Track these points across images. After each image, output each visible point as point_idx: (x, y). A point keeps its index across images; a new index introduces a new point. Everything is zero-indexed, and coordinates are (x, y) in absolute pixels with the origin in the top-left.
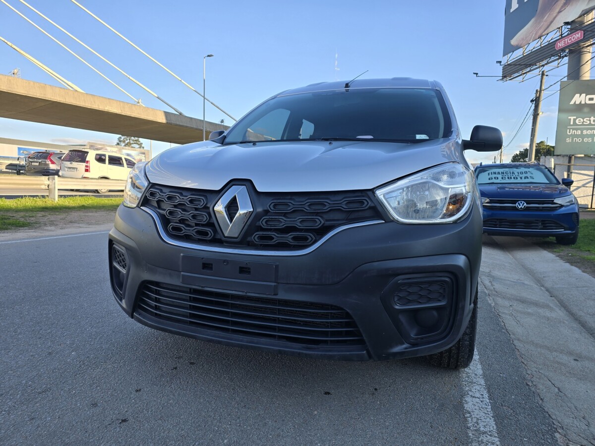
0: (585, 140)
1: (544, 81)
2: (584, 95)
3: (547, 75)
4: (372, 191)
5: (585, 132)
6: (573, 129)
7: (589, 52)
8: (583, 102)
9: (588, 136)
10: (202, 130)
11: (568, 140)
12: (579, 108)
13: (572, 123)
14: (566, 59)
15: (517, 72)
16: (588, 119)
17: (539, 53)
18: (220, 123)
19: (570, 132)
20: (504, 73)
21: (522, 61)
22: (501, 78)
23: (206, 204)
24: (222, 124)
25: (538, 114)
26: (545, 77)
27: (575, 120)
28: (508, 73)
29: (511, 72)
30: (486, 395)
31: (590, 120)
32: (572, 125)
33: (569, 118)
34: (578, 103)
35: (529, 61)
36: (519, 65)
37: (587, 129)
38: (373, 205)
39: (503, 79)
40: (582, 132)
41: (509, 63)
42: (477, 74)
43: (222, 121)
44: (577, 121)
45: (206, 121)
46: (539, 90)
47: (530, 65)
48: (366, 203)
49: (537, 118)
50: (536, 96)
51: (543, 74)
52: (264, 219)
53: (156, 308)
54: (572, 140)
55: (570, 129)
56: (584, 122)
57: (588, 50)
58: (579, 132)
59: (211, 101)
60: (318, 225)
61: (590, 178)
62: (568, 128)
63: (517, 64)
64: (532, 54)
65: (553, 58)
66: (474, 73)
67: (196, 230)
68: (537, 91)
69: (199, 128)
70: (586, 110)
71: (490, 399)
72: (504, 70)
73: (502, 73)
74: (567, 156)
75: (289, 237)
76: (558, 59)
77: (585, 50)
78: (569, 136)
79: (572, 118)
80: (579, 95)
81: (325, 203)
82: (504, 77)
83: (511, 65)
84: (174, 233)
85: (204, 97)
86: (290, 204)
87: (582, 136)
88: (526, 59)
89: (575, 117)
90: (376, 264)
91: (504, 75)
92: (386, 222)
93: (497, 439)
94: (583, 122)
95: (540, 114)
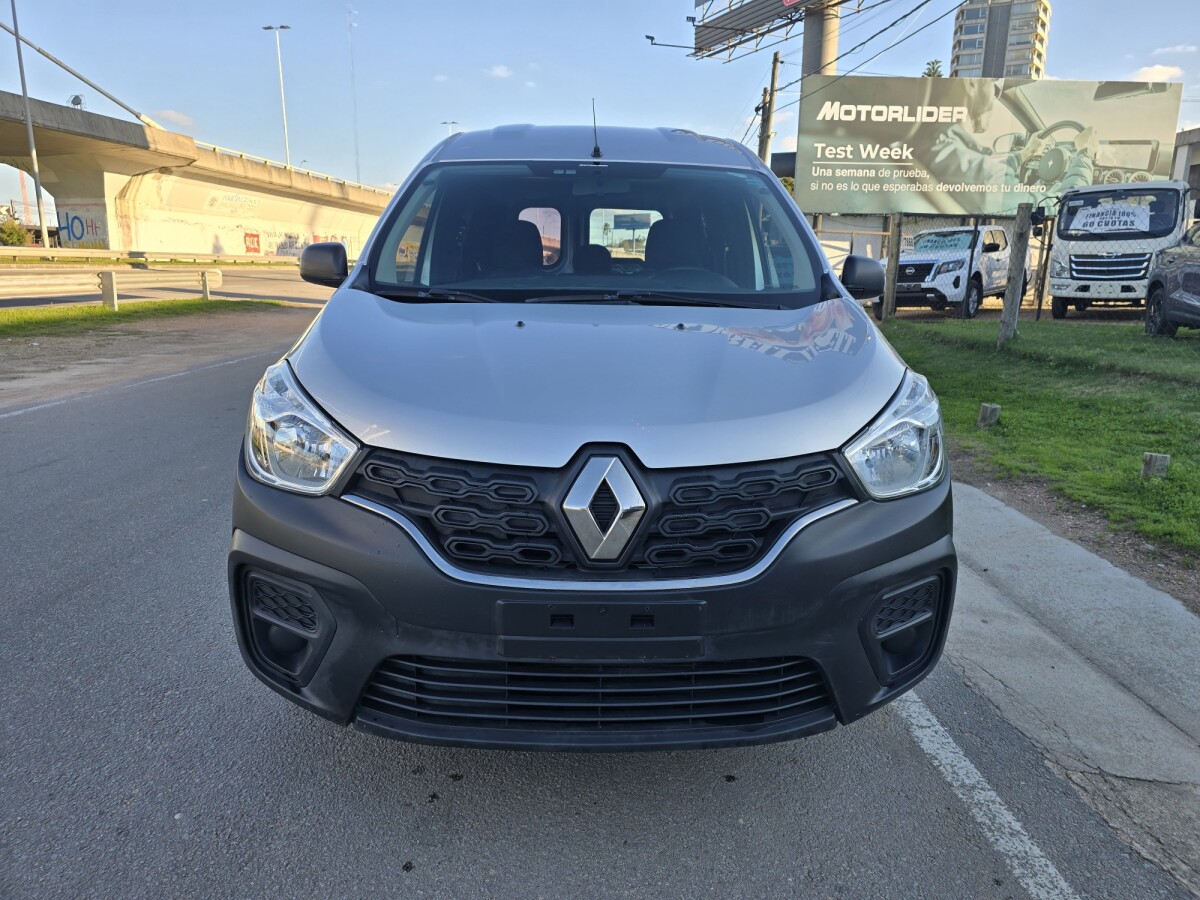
0: (839, 187)
1: (778, 72)
2: (837, 104)
3: (782, 62)
4: (839, 450)
5: (838, 173)
6: (822, 167)
7: (837, 17)
8: (836, 118)
9: (842, 180)
10: (22, 123)
11: (814, 187)
12: (830, 128)
13: (819, 156)
14: (800, 27)
15: (719, 41)
16: (843, 148)
17: (757, 8)
18: (71, 106)
19: (816, 172)
20: (699, 40)
21: (729, 21)
22: (693, 51)
23: (538, 496)
24: (78, 107)
25: (769, 137)
26: (779, 64)
27: (823, 149)
28: (704, 43)
29: (709, 40)
30: (934, 720)
31: (846, 151)
32: (819, 160)
33: (816, 145)
34: (828, 118)
35: (742, 21)
36: (722, 28)
37: (842, 167)
38: (842, 475)
39: (696, 52)
40: (834, 173)
41: (706, 21)
42: (652, 38)
43: (77, 100)
44: (827, 152)
45: (30, 99)
46: (769, 89)
47: (743, 32)
48: (833, 474)
49: (767, 143)
50: (764, 100)
51: (776, 60)
52: (666, 520)
53: (420, 703)
54: (820, 186)
55: (816, 166)
56: (837, 153)
57: (835, 13)
58: (829, 173)
59: (38, 46)
60: (762, 525)
61: (844, 253)
62: (814, 165)
63: (719, 26)
64: (742, 9)
65: (778, 22)
66: (648, 37)
67: (521, 549)
68: (765, 90)
69: (12, 115)
70: (840, 132)
71: (943, 725)
72: (698, 35)
73: (694, 41)
74: (810, 214)
75: (712, 549)
76: (786, 25)
77: (832, 12)
78: (815, 179)
79: (820, 146)
80: (830, 103)
81: (772, 482)
82: (699, 49)
83: (708, 27)
84: (462, 555)
85: (16, 34)
86: (712, 489)
87: (834, 179)
88: (735, 18)
89: (824, 145)
90: (857, 578)
91: (698, 46)
92: (860, 502)
93: (993, 794)
94: (835, 154)
95: (772, 136)
